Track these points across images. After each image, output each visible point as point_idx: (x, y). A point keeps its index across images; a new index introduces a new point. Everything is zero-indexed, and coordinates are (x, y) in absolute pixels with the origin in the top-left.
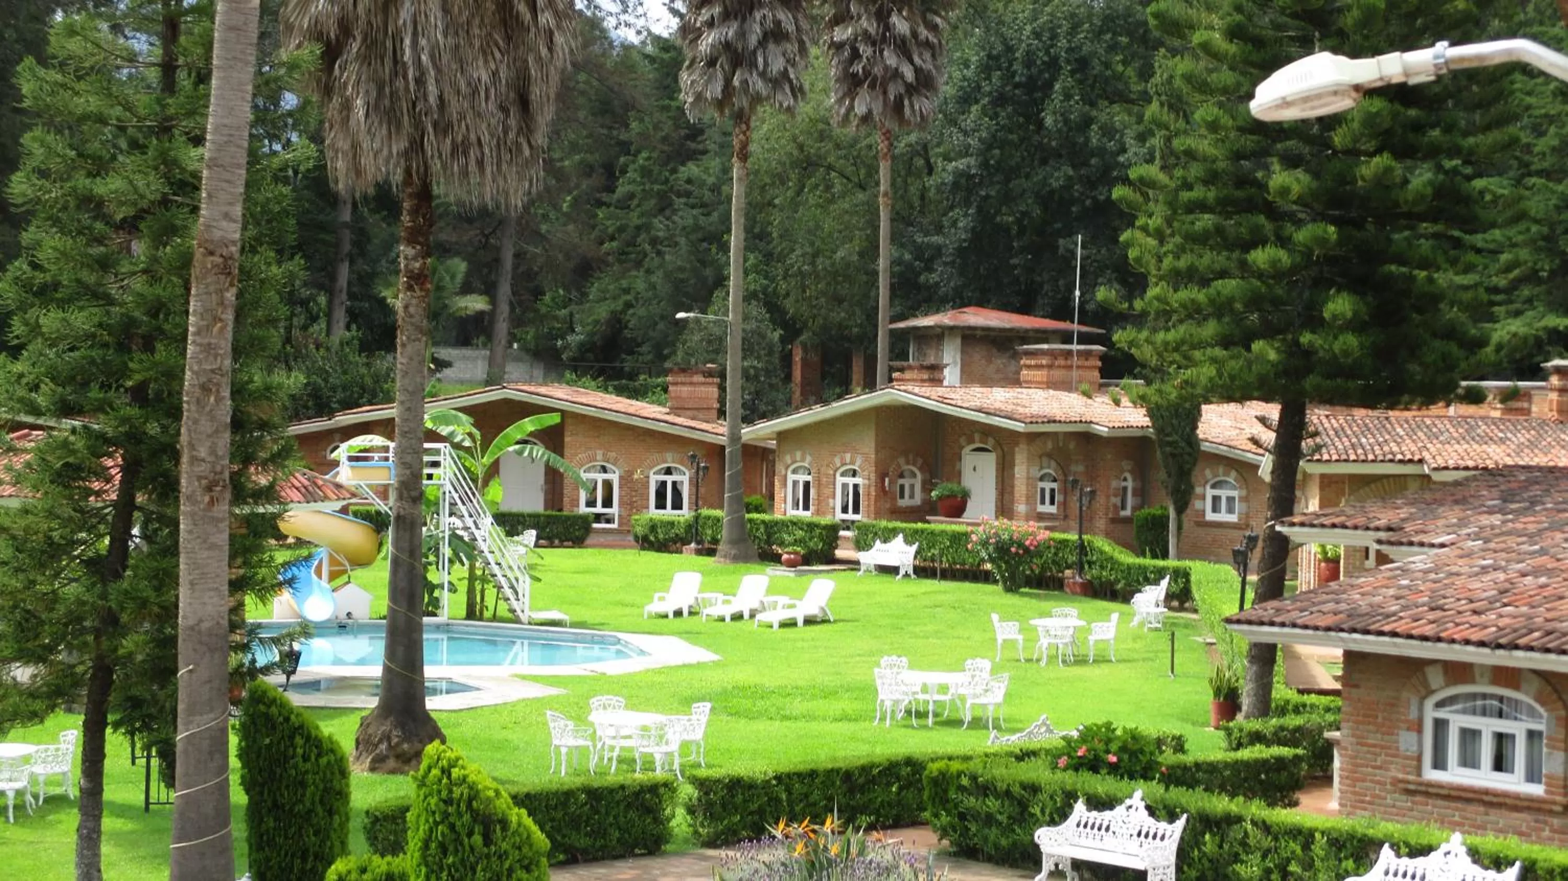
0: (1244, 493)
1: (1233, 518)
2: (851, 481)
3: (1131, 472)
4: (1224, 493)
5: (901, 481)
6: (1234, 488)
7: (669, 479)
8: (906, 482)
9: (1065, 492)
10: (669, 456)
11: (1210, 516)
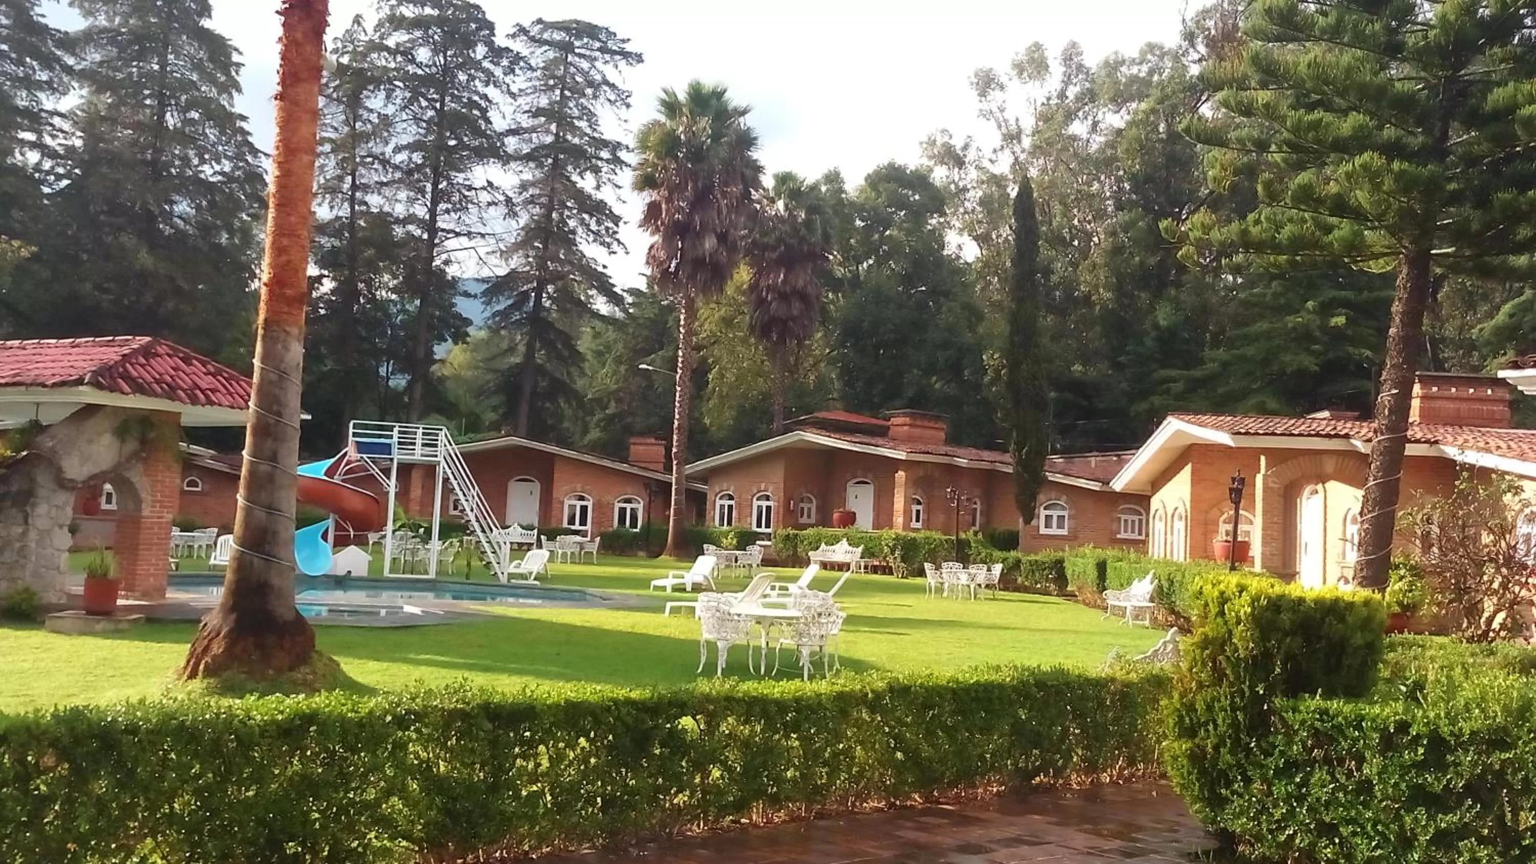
0: (1073, 512)
1: (1064, 532)
2: (764, 504)
3: (980, 498)
4: (1055, 513)
5: (802, 505)
6: (1064, 508)
7: (629, 506)
8: (805, 506)
9: (928, 511)
10: (629, 490)
11: (1043, 531)
